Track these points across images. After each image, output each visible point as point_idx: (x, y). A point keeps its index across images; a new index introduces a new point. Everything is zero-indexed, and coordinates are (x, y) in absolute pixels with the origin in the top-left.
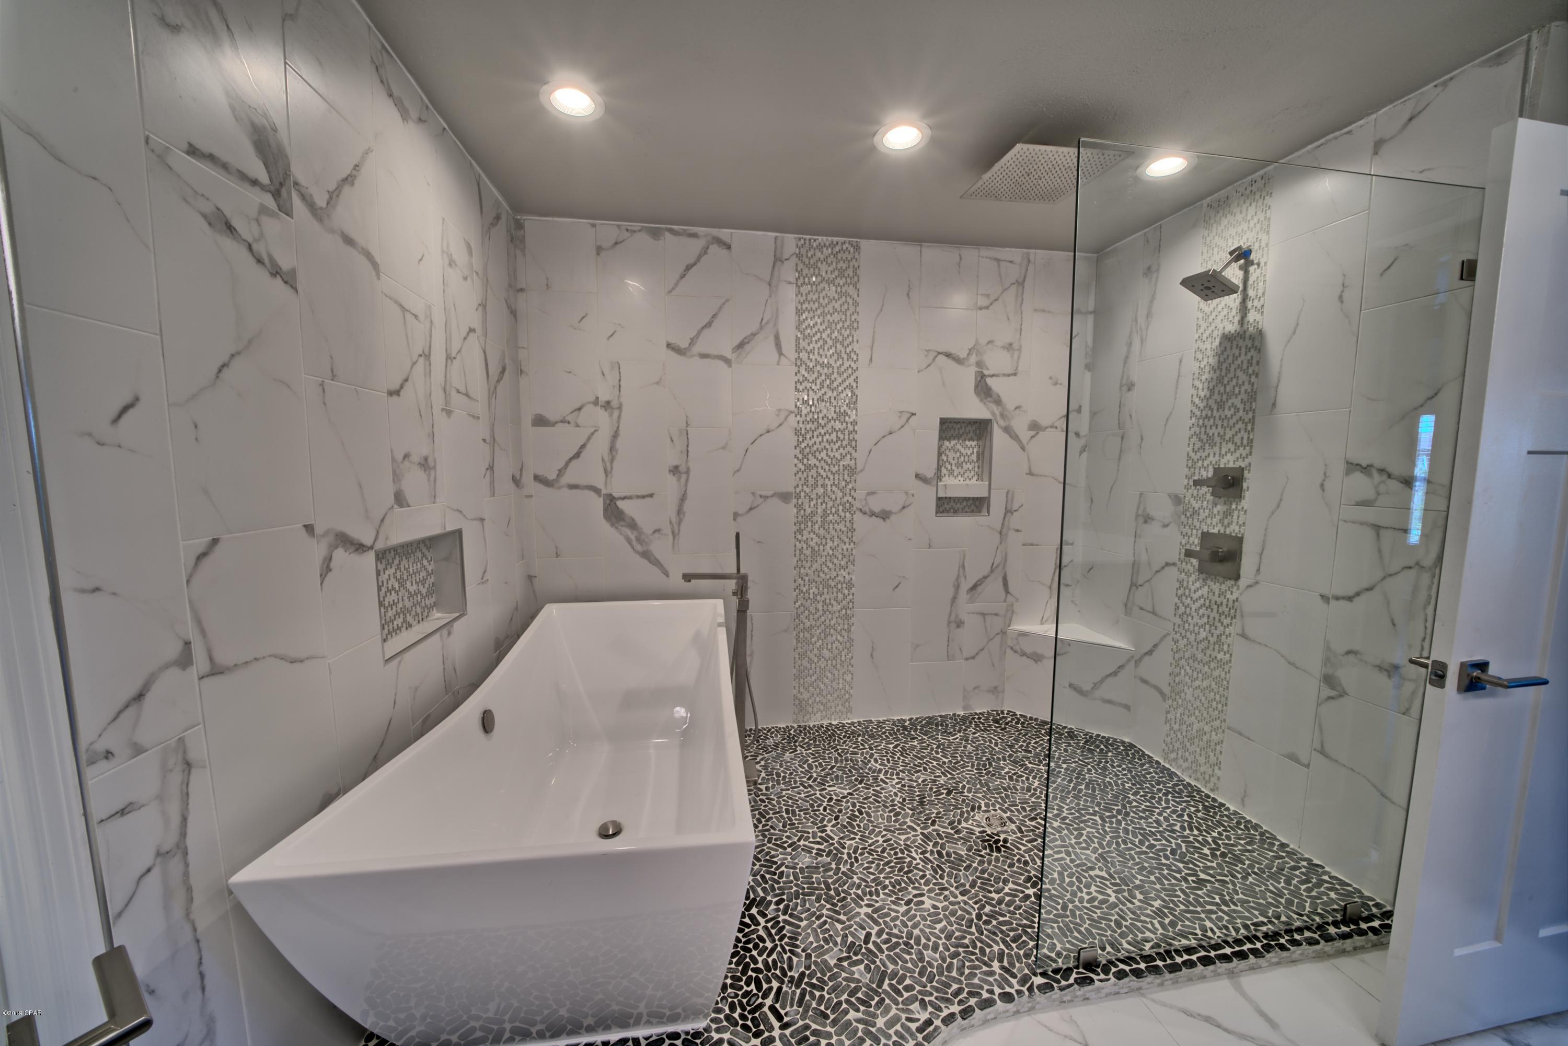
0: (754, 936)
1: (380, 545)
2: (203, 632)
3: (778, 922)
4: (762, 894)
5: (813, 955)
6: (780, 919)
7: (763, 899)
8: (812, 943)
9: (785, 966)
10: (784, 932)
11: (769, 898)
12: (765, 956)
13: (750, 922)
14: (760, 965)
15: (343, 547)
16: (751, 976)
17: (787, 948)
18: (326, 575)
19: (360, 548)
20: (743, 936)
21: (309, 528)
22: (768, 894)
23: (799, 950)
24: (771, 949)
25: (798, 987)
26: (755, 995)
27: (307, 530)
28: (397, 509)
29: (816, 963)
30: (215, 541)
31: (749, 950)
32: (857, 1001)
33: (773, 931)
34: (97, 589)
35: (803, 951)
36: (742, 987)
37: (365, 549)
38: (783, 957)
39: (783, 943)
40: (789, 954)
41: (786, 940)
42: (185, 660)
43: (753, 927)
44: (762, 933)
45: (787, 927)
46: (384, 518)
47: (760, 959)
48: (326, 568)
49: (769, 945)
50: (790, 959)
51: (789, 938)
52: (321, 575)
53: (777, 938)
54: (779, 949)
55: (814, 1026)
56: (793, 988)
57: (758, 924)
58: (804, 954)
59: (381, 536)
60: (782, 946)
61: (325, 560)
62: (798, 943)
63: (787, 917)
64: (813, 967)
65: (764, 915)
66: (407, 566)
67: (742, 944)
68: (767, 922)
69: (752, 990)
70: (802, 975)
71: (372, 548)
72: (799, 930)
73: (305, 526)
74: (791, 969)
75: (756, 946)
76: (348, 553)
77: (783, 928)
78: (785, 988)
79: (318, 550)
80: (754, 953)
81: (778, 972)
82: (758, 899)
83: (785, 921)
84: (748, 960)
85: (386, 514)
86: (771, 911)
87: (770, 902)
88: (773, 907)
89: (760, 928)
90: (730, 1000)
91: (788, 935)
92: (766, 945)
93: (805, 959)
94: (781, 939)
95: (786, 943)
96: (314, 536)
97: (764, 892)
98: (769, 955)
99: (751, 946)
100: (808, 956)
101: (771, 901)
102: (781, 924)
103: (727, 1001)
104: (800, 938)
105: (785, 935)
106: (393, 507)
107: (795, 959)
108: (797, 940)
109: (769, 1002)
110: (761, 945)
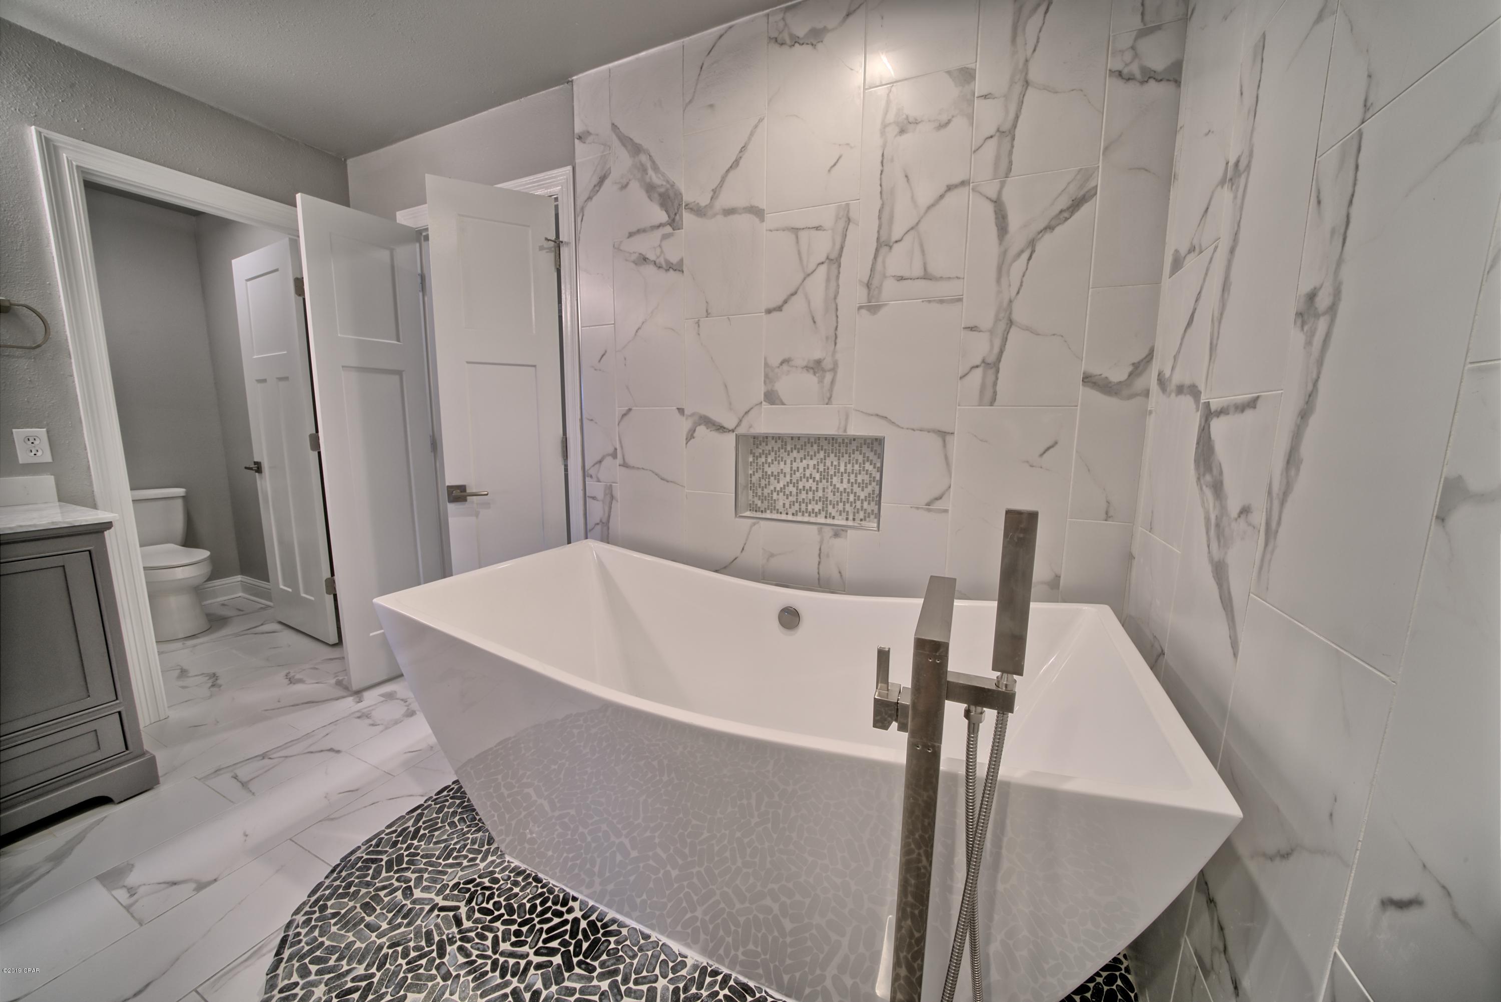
0: (529, 940)
1: (742, 430)
2: (622, 447)
3: (514, 975)
4: (567, 984)
5: (442, 983)
6: (515, 980)
7: (559, 980)
8: (451, 994)
9: (468, 946)
10: (497, 973)
11: (554, 988)
12: (500, 934)
13: (548, 945)
14: (498, 924)
15: (705, 425)
16: (498, 910)
17: (480, 961)
18: (690, 440)
19: (721, 429)
20: (542, 928)
21: (681, 411)
22: (559, 992)
23: (462, 973)
24: (498, 944)
25: (441, 942)
26: (482, 902)
27: (679, 412)
28: (765, 406)
29: (433, 978)
30: (630, 410)
31: (521, 925)
32: (358, 986)
33: (512, 961)
34: (592, 420)
35: (458, 976)
36: (499, 896)
37: (725, 430)
38: (478, 949)
39: (489, 962)
40: (474, 958)
41: (488, 968)
42: (614, 455)
43: (540, 944)
44: (525, 949)
45: (499, 981)
46: (749, 411)
47: (502, 928)
48: (691, 436)
49: (505, 946)
50: (467, 955)
51: (486, 973)
52: (686, 439)
53: (502, 960)
54: (490, 953)
55: (402, 929)
56: (444, 937)
57: (537, 953)
58: (454, 974)
59: (745, 423)
60: (488, 957)
61: (690, 431)
62: (470, 978)
63: (508, 990)
64: (434, 972)
65: (539, 966)
66: (835, 463)
67: (535, 922)
68: (529, 963)
69: (488, 903)
70: (441, 955)
71: (733, 431)
72: (479, 993)
73: (678, 409)
74: (461, 949)
75: (518, 933)
76: (709, 430)
77: (503, 976)
78: (455, 930)
79: (686, 425)
80: (514, 927)
81: (473, 934)
82: (566, 975)
83: (507, 984)
84: (515, 917)
85: (752, 408)
86: (535, 978)
87: (546, 986)
88: (539, 985)
89: (532, 952)
90: (502, 882)
91: (490, 975)
92: (508, 943)
93: (449, 970)
94: (495, 963)
95: (486, 964)
96: (684, 415)
97: (567, 988)
98: (496, 939)
99: (524, 929)
100: (446, 977)
101: (546, 988)
102: (508, 977)
103: (503, 880)
104: (472, 985)
105: (493, 970)
106: (761, 403)
107: (462, 960)
108: (475, 979)
109: (463, 911)
110: (513, 939)
